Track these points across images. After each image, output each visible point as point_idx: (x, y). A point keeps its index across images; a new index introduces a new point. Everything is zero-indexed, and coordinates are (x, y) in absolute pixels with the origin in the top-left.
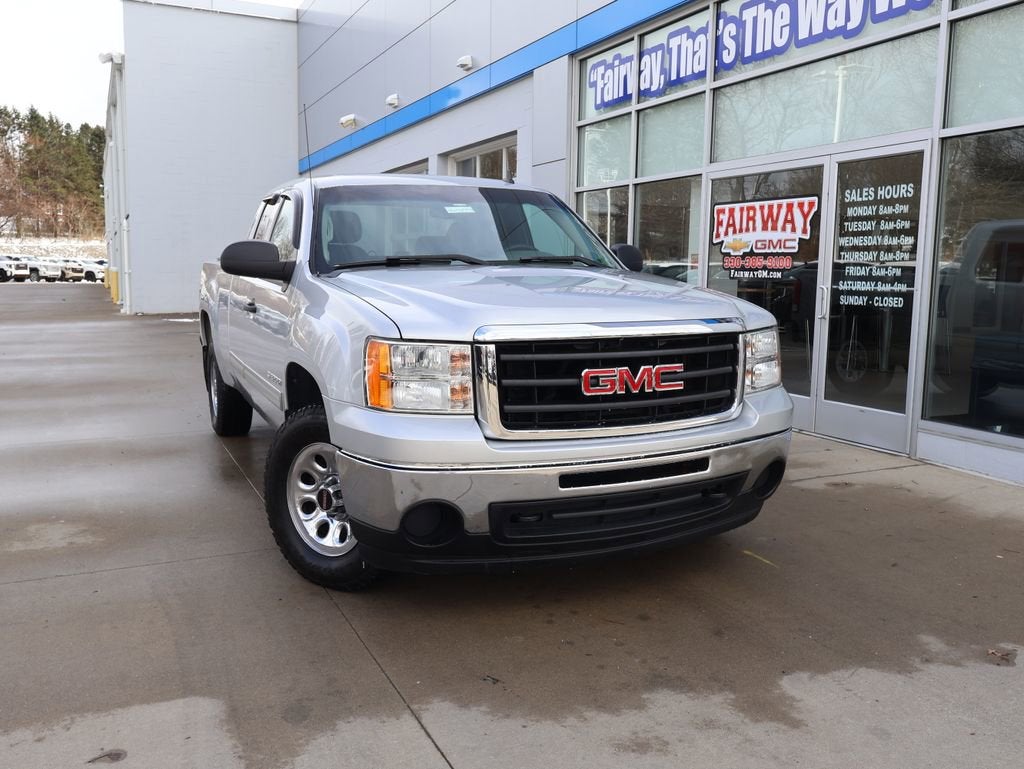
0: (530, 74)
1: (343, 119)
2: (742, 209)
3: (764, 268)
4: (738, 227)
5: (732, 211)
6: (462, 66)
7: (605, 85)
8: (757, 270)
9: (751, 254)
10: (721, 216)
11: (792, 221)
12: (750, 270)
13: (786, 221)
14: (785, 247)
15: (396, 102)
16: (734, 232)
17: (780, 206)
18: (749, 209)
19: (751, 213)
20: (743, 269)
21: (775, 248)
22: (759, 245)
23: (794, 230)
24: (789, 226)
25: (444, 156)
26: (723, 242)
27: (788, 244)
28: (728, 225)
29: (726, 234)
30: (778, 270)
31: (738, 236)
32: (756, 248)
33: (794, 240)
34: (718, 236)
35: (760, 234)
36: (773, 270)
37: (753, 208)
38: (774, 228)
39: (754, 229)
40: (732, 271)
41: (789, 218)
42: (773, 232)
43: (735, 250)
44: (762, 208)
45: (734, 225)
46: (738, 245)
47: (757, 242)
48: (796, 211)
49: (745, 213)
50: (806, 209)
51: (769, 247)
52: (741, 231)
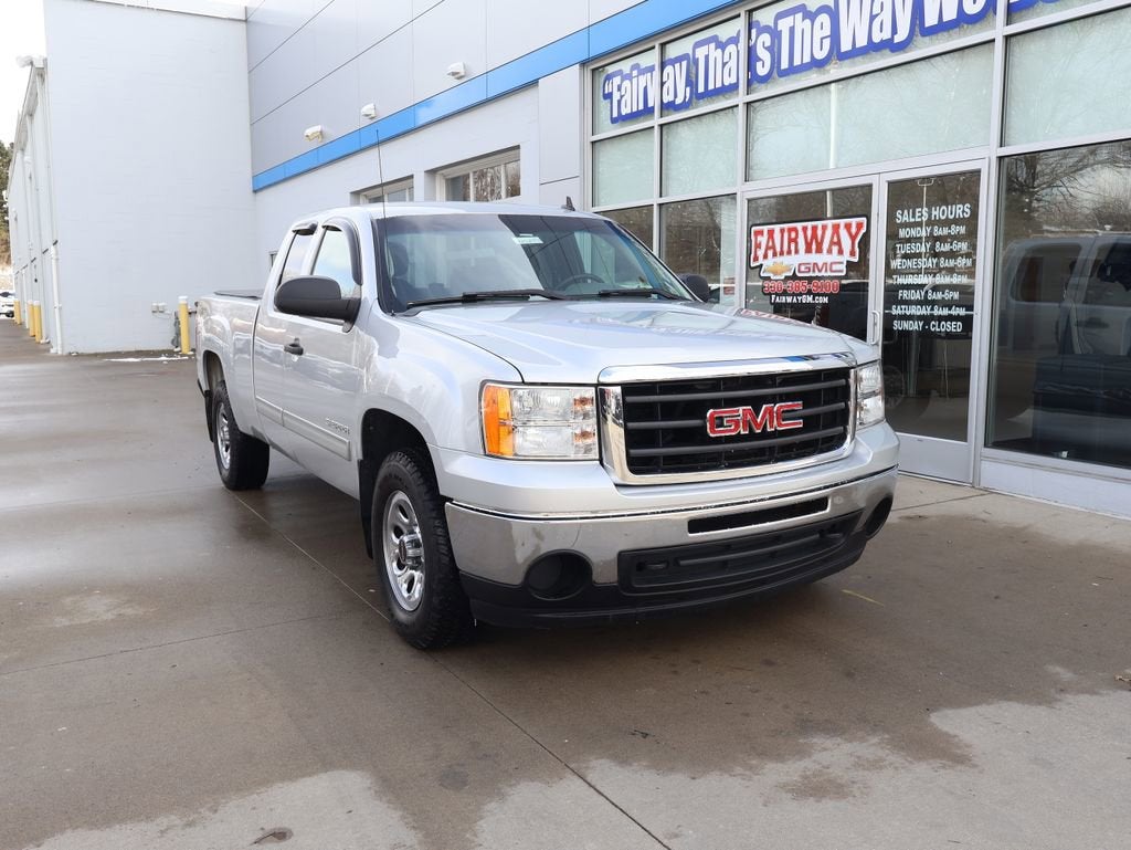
0: (535, 83)
1: (309, 132)
2: (782, 231)
3: (809, 292)
4: (778, 249)
5: (771, 233)
6: (454, 74)
7: (622, 97)
8: (801, 294)
9: (794, 277)
10: (759, 238)
11: (839, 243)
12: (793, 295)
13: (832, 243)
14: (831, 271)
15: (373, 113)
16: (775, 255)
17: (824, 228)
18: (790, 230)
19: (793, 235)
20: (785, 293)
21: (820, 271)
22: (803, 268)
23: (841, 252)
24: (835, 249)
25: (432, 172)
26: (761, 265)
27: (835, 267)
28: (767, 248)
29: (765, 257)
30: (824, 295)
31: (779, 259)
32: (799, 271)
33: (842, 263)
34: (756, 259)
35: (803, 257)
36: (819, 295)
37: (795, 230)
38: (819, 250)
39: (797, 252)
40: (773, 296)
41: (835, 239)
42: (818, 255)
43: (775, 274)
44: (805, 229)
45: (773, 247)
46: (779, 268)
47: (800, 265)
48: (843, 233)
49: (786, 235)
50: (854, 230)
51: (814, 271)
52: (782, 253)
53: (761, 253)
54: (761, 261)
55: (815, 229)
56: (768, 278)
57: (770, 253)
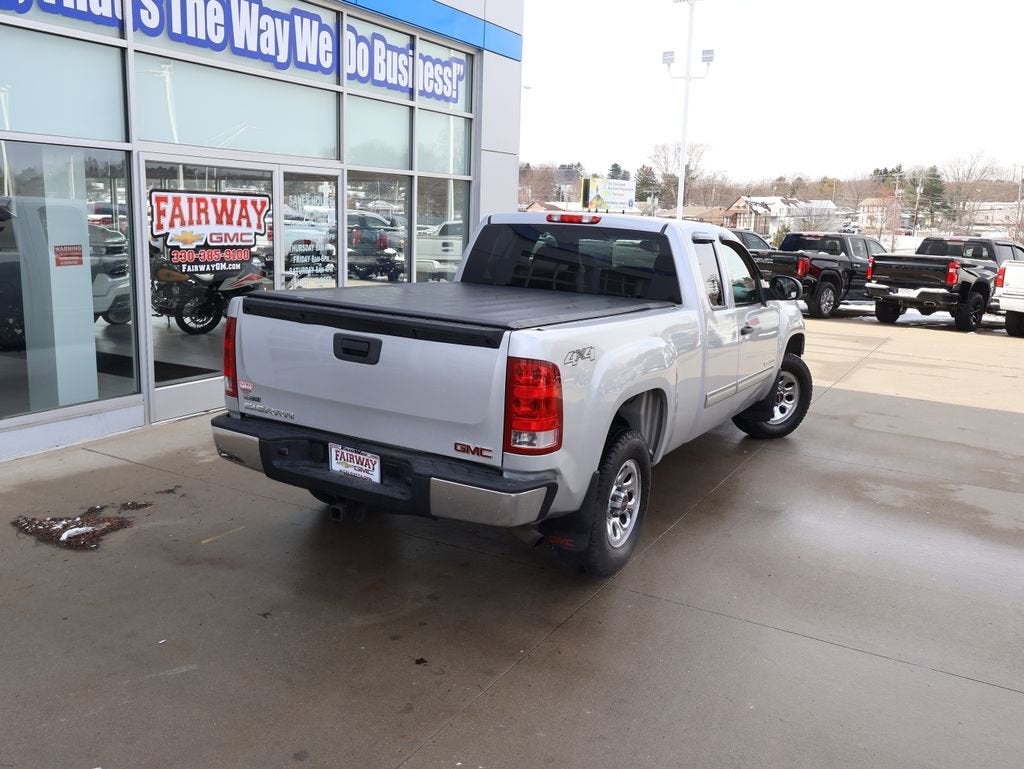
2: (190, 200)
3: (222, 260)
4: (186, 217)
5: (177, 201)
8: (214, 263)
9: (206, 246)
10: (163, 205)
11: (247, 217)
12: (206, 263)
13: (241, 216)
14: (242, 240)
16: (183, 224)
17: (234, 202)
18: (199, 201)
19: (202, 205)
20: (197, 262)
21: (232, 241)
22: (214, 238)
23: (249, 225)
24: (244, 221)
26: (167, 234)
27: (245, 238)
28: (174, 216)
29: (172, 225)
30: (237, 262)
31: (188, 228)
32: (211, 241)
33: (250, 234)
34: (160, 227)
35: (214, 227)
36: (232, 262)
37: (204, 200)
38: (230, 222)
39: (207, 222)
40: (184, 266)
41: (244, 213)
42: (229, 226)
43: (185, 243)
44: (214, 201)
45: (181, 215)
46: (189, 237)
47: (211, 235)
48: (250, 207)
49: (195, 205)
50: (259, 207)
51: (226, 241)
52: (191, 223)
53: (165, 221)
54: (166, 229)
55: (224, 202)
56: (177, 248)
57: (177, 221)
